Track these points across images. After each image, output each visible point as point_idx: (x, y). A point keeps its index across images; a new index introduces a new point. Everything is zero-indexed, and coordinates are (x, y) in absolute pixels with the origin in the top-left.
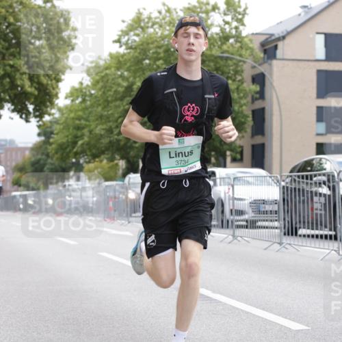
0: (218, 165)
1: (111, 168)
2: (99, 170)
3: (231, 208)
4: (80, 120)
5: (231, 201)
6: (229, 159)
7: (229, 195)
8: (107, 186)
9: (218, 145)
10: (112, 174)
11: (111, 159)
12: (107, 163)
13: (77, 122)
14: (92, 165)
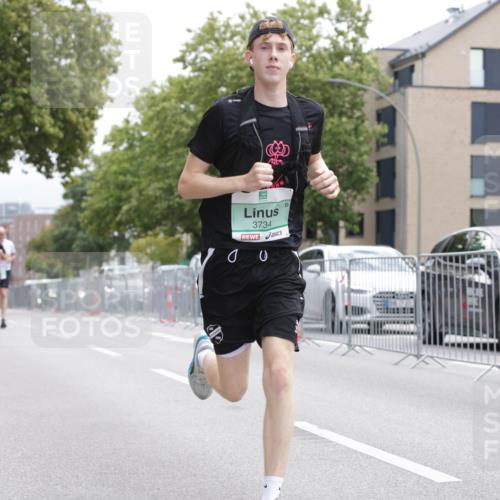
0: (327, 241)
1: (169, 245)
2: (153, 248)
3: (346, 303)
4: (125, 175)
5: (346, 294)
6: (342, 233)
7: (343, 286)
8: (164, 272)
9: (327, 212)
10: (172, 254)
11: (171, 233)
12: (165, 239)
13: (121, 178)
14: (142, 241)
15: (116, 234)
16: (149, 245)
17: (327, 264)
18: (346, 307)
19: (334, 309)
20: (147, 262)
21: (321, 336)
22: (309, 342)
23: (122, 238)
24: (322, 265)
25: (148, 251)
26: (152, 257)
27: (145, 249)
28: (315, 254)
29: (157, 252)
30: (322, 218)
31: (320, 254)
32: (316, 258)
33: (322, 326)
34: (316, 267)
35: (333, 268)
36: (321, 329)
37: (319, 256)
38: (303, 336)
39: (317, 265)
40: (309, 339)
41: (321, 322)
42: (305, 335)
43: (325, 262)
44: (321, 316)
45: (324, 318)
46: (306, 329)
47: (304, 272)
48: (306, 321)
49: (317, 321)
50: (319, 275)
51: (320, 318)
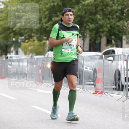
15: (14, 39)
16: (30, 45)
18: (126, 78)
19: (119, 79)
20: (29, 54)
21: (113, 92)
22: (108, 95)
23: (17, 42)
24: (114, 58)
25: (30, 48)
26: (32, 51)
27: (28, 47)
28: (111, 52)
29: (34, 49)
30: (115, 34)
31: (113, 52)
32: (111, 54)
33: (114, 87)
34: (111, 58)
35: (119, 59)
36: (113, 89)
37: (113, 53)
38: (105, 92)
39: (112, 57)
40: (107, 93)
41: (113, 85)
42: (106, 91)
43: (116, 56)
44: (113, 82)
45: (114, 83)
46: (106, 88)
47: (105, 60)
48: (106, 84)
49: (112, 85)
50: (113, 62)
51: (113, 83)
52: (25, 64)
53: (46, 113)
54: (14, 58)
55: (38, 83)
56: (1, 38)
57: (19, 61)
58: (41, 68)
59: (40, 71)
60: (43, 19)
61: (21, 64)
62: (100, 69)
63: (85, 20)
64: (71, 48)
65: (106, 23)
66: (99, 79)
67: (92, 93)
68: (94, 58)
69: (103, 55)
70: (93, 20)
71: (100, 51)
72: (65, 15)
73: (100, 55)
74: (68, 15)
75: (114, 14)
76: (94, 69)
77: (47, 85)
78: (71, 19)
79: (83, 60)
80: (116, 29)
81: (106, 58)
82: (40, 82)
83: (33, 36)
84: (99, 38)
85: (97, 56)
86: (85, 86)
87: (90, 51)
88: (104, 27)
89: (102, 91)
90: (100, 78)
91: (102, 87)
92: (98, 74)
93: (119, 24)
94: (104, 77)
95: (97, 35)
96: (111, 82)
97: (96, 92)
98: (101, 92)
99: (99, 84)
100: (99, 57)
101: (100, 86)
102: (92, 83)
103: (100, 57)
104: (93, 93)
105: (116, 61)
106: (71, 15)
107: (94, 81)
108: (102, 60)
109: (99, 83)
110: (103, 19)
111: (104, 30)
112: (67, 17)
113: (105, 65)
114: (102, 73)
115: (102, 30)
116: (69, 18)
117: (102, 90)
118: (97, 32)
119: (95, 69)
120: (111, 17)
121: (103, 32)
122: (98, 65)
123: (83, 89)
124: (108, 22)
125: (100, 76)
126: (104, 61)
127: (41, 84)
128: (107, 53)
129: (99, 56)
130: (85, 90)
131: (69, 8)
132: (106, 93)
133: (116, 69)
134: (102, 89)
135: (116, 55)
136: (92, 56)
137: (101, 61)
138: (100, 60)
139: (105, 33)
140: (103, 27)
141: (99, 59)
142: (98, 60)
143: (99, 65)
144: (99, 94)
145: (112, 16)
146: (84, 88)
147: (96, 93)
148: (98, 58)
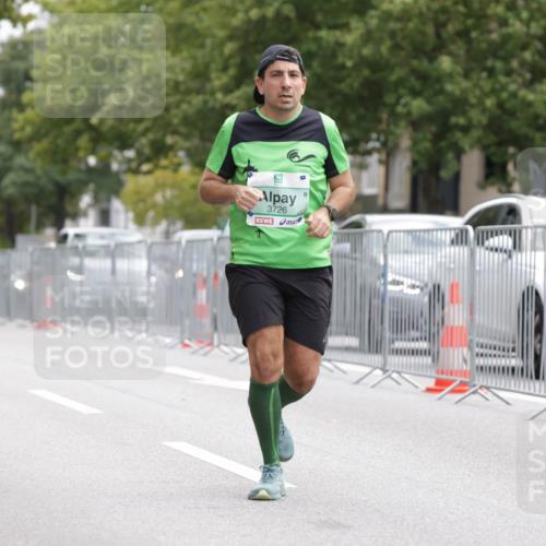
15: (92, 161)
16: (160, 186)
17: (527, 236)
19: (539, 329)
20: (156, 223)
21: (512, 383)
22: (489, 395)
23: (103, 171)
24: (516, 237)
25: (159, 198)
26: (167, 212)
27: (152, 194)
28: (503, 214)
29: (177, 203)
31: (513, 212)
32: (503, 223)
33: (514, 362)
34: (505, 241)
35: (540, 244)
36: (513, 370)
37: (511, 218)
38: (476, 382)
39: (506, 237)
40: (488, 388)
41: (514, 354)
42: (480, 380)
43: (524, 231)
44: (514, 342)
45: (518, 345)
46: (482, 368)
47: (478, 250)
48: (481, 351)
49: (506, 353)
50: (510, 256)
51: (511, 346)
52: (140, 265)
53: (228, 474)
54: (92, 241)
55: (194, 346)
56: (39, 154)
57: (115, 252)
58: (205, 281)
59: (202, 295)
60: (213, 75)
61: (122, 264)
62: (458, 285)
63: (393, 77)
64: (283, 209)
65: (478, 92)
66: (452, 328)
67: (424, 388)
68: (432, 241)
69: (470, 228)
70: (424, 77)
71: (455, 210)
72: (267, 73)
73: (455, 229)
74: (280, 74)
75: (512, 56)
76: (430, 286)
77: (233, 355)
78: (291, 92)
79: (385, 247)
80: (519, 115)
81: (480, 240)
82: (200, 342)
83: (172, 148)
84: (450, 156)
85: (446, 230)
86: (394, 360)
87: (414, 208)
88: (472, 106)
89: (467, 380)
90: (456, 324)
91: (465, 361)
92: (446, 309)
93: (531, 97)
94: (472, 320)
95: (443, 144)
96: (504, 341)
97: (441, 385)
98: (463, 384)
99: (451, 350)
100: (453, 234)
101: (456, 357)
102: (424, 345)
103: (457, 236)
104: (429, 390)
105: (524, 254)
106: (292, 74)
107: (430, 338)
108: (466, 249)
109: (451, 345)
110: (466, 75)
111: (470, 120)
112: (275, 82)
113: (478, 268)
114: (467, 302)
115: (462, 121)
116: (284, 88)
117: (465, 377)
118: (441, 131)
119: (437, 288)
120: (499, 65)
121: (466, 129)
122: (450, 268)
123: (384, 370)
124: (487, 85)
125: (456, 315)
126: (472, 254)
127: (207, 349)
128: (485, 219)
129: (450, 229)
130: (395, 375)
131: (286, 47)
132: (481, 387)
133: (524, 288)
134: (464, 373)
135: (526, 228)
136: (424, 231)
137: (461, 252)
138: (457, 248)
139: (476, 133)
140: (467, 108)
141: (452, 242)
142: (448, 249)
143: (454, 269)
144: (453, 391)
145: (506, 59)
146: (388, 368)
147: (438, 388)
148: (448, 241)
